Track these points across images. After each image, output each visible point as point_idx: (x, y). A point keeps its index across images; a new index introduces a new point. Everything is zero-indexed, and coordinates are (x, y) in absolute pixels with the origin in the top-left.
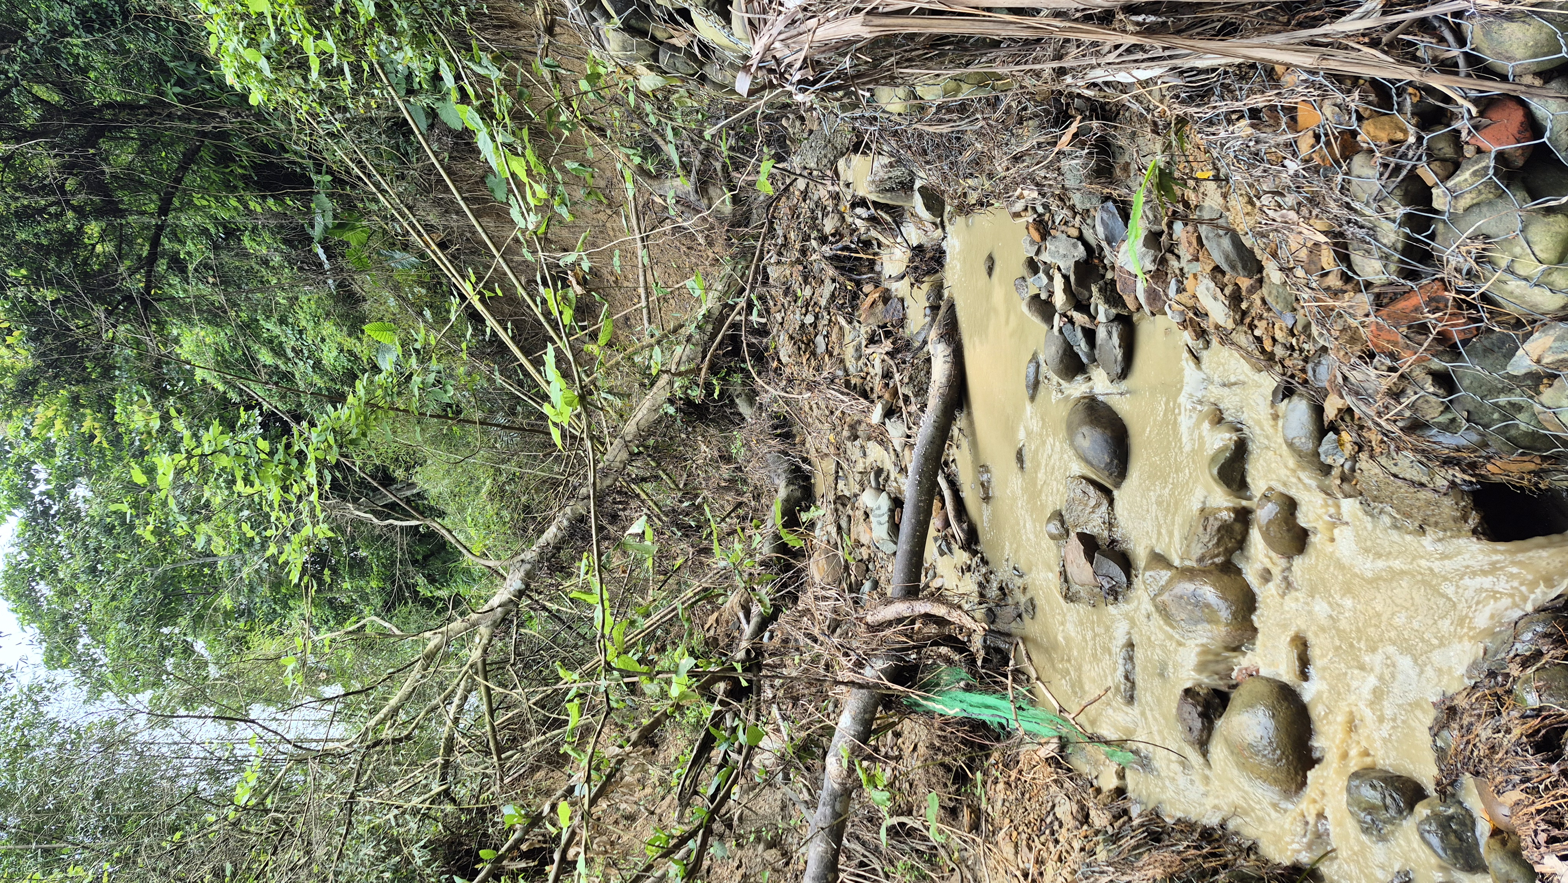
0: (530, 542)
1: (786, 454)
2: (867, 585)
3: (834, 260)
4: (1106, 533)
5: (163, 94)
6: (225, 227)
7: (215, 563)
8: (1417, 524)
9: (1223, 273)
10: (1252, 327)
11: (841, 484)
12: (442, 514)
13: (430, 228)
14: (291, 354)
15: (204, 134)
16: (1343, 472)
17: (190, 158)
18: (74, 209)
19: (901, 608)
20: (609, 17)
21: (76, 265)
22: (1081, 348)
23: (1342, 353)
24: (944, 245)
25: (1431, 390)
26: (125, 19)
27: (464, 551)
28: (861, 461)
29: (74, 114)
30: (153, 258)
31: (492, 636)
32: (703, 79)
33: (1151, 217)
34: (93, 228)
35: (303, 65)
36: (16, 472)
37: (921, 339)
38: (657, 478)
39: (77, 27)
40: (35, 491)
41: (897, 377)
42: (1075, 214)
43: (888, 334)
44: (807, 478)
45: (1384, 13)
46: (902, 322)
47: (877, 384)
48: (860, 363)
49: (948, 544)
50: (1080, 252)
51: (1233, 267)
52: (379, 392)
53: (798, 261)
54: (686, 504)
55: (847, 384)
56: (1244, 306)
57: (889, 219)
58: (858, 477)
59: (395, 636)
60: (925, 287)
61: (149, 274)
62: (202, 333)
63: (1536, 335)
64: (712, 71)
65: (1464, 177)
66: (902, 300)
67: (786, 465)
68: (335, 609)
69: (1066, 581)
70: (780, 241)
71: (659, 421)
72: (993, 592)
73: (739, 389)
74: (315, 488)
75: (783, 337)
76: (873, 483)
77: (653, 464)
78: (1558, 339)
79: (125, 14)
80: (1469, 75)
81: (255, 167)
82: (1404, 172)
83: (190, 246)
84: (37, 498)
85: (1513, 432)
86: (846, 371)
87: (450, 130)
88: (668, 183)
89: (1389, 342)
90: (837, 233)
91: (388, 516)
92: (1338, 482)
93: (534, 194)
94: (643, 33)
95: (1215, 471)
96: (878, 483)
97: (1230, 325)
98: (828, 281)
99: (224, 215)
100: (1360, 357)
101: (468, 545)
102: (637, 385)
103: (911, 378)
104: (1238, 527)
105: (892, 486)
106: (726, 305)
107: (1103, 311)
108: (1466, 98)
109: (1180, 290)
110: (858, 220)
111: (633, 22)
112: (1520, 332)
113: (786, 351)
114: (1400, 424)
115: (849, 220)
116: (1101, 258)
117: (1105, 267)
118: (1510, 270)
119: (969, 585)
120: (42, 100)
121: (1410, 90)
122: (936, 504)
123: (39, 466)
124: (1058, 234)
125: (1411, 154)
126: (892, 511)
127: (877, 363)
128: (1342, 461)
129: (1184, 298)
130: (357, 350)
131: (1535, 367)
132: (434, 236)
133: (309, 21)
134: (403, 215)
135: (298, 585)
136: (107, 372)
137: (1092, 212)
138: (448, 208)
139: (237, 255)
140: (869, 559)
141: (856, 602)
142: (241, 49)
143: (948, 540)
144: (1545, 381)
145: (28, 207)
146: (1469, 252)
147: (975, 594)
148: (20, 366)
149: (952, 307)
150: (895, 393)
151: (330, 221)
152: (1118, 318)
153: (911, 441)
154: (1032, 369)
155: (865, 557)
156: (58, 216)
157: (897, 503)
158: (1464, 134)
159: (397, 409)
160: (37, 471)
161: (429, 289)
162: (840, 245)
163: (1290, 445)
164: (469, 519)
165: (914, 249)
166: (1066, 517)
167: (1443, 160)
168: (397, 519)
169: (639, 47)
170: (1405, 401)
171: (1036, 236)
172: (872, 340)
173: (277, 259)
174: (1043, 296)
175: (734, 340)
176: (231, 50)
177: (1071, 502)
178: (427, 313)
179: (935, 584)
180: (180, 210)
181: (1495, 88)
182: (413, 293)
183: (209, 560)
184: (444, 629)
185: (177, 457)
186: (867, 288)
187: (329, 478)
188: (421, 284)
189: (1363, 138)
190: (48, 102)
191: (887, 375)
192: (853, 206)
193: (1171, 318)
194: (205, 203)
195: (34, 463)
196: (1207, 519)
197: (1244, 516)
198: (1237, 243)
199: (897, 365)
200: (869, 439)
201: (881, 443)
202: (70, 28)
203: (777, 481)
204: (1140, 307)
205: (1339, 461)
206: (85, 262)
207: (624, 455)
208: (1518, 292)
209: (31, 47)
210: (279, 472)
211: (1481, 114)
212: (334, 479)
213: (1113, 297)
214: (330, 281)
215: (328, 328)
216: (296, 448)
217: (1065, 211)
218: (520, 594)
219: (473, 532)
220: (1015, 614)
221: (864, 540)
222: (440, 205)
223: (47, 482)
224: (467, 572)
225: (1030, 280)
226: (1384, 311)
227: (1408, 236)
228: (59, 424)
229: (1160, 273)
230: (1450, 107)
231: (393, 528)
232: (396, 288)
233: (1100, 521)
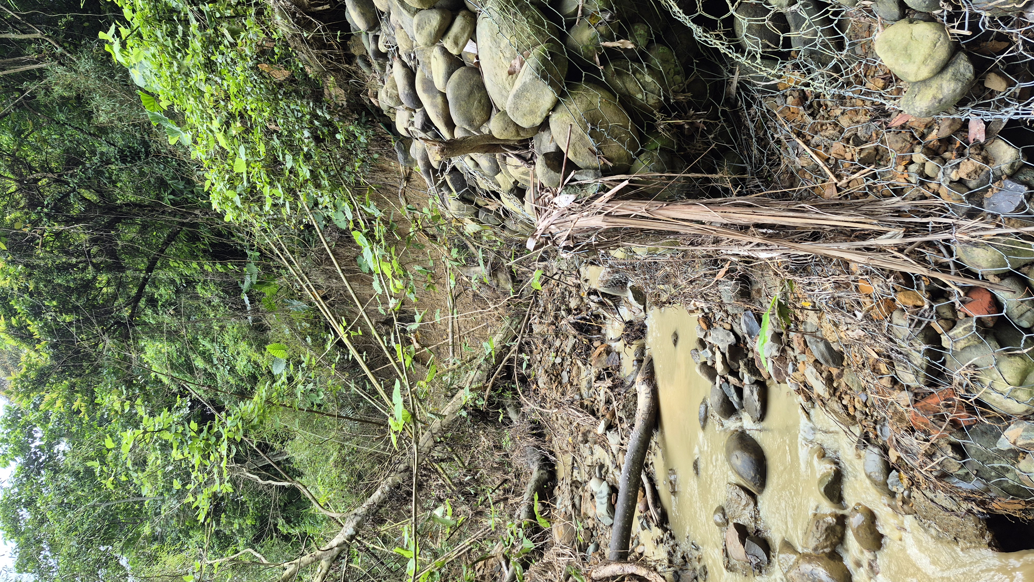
0: (362, 501)
1: (539, 448)
2: (592, 547)
3: (576, 325)
4: (753, 524)
5: (162, 199)
6: (186, 280)
7: (144, 501)
8: (952, 536)
9: (821, 364)
10: (841, 398)
11: (575, 472)
12: (300, 475)
13: (318, 287)
14: (216, 362)
15: (183, 224)
16: (903, 497)
17: (172, 237)
18: (94, 265)
19: (615, 569)
20: (450, 191)
21: (88, 299)
22: (734, 398)
23: (895, 427)
24: (646, 322)
25: (951, 455)
26: (147, 155)
27: (313, 501)
28: (590, 457)
29: (104, 209)
30: (137, 298)
31: (330, 567)
32: (504, 227)
33: (775, 324)
34: (103, 278)
35: (260, 201)
36: (22, 432)
37: (630, 380)
38: (452, 460)
39: (117, 160)
40: (33, 446)
41: (615, 403)
42: (728, 315)
43: (609, 375)
44: (552, 466)
45: (905, 236)
46: (618, 368)
47: (602, 406)
48: (591, 391)
49: (648, 522)
50: (732, 339)
51: (827, 362)
52: (275, 394)
53: (553, 324)
54: (468, 478)
55: (582, 405)
56: (835, 385)
57: (611, 304)
58: (587, 469)
59: (263, 564)
60: (634, 347)
61: (134, 309)
62: (161, 346)
63: (1012, 426)
64: (509, 224)
65: (958, 331)
66: (619, 354)
67: (538, 457)
68: (220, 539)
69: (727, 556)
70: (541, 310)
71: (455, 421)
72: (678, 559)
73: (510, 401)
74: (225, 458)
75: (541, 372)
76: (598, 475)
77: (449, 449)
78: (1026, 430)
79: (147, 154)
80: (957, 274)
81: (212, 245)
82: (924, 325)
83: (162, 291)
84: (33, 450)
85: (1005, 485)
86: (581, 395)
87: (338, 229)
88: (473, 269)
89: (923, 423)
90: (578, 309)
91: (269, 479)
92: (901, 504)
93: (395, 285)
94: (471, 202)
95: (822, 490)
96: (601, 474)
97: (827, 396)
98: (571, 337)
99: (187, 272)
100: (906, 431)
101: (316, 497)
102: (443, 396)
103: (624, 406)
104: (838, 528)
105: (610, 477)
106: (504, 347)
107: (747, 378)
108: (956, 285)
109: (795, 370)
110: (593, 303)
111: (465, 195)
112: (1001, 426)
113: (542, 380)
114: (935, 474)
115: (586, 301)
116: (745, 343)
117: (747, 349)
118: (990, 387)
119: (661, 553)
120: (86, 199)
121: (924, 278)
122: (640, 493)
123: (38, 428)
124: (718, 326)
125: (926, 315)
126: (610, 495)
127: (602, 393)
128: (902, 490)
129: (797, 375)
130: (259, 361)
131: (1013, 447)
132: (320, 291)
133: (268, 176)
134: (302, 279)
135: (203, 524)
136: (96, 371)
137: (739, 315)
138: (331, 275)
139: (191, 297)
140: (593, 528)
141: (583, 559)
142: (224, 190)
143: (648, 519)
144: (1021, 454)
145: (65, 263)
146: (966, 375)
147: (666, 562)
148: (41, 364)
149: (651, 361)
150: (613, 415)
151: (255, 280)
152: (757, 382)
153: (624, 447)
154: (703, 409)
155: (591, 526)
156: (84, 269)
157: (614, 490)
158: (957, 305)
159: (285, 406)
160: (36, 432)
161: (312, 324)
162: (580, 316)
163: (869, 477)
164: (319, 479)
165: (627, 323)
166: (727, 511)
167: (946, 319)
168: (276, 480)
169: (468, 209)
170: (937, 461)
171: (704, 326)
172: (599, 378)
173: (216, 301)
174: (709, 363)
175: (509, 369)
176: (218, 190)
177: (729, 501)
178: (309, 339)
179: (639, 550)
180: (160, 268)
181: (971, 282)
182: (301, 326)
183: (139, 499)
184: (298, 561)
185: (136, 431)
186: (596, 344)
187: (234, 451)
188: (307, 321)
189: (899, 304)
190: (89, 201)
191: (608, 402)
192: (589, 294)
193: (790, 386)
194: (176, 265)
195: (35, 426)
196: (818, 521)
197: (841, 520)
198: (828, 346)
199: (615, 396)
200: (595, 443)
201: (603, 447)
202: (113, 160)
203: (532, 467)
204: (770, 377)
205: (901, 489)
206: (94, 299)
207: (431, 443)
208: (997, 400)
209: (87, 170)
210: (202, 445)
211: (966, 294)
212: (238, 452)
213: (753, 368)
214: (249, 318)
215: (243, 346)
216: (216, 430)
217: (721, 313)
218: (352, 538)
219: (320, 488)
220: (692, 577)
221: (591, 514)
222: (326, 273)
223: (41, 439)
224: (313, 516)
225: (701, 352)
226: (919, 405)
227: (929, 362)
228: (59, 403)
229: (782, 357)
230: (948, 289)
231: (270, 486)
232: (291, 323)
233: (749, 516)
